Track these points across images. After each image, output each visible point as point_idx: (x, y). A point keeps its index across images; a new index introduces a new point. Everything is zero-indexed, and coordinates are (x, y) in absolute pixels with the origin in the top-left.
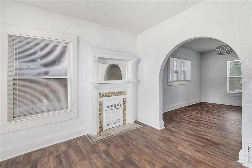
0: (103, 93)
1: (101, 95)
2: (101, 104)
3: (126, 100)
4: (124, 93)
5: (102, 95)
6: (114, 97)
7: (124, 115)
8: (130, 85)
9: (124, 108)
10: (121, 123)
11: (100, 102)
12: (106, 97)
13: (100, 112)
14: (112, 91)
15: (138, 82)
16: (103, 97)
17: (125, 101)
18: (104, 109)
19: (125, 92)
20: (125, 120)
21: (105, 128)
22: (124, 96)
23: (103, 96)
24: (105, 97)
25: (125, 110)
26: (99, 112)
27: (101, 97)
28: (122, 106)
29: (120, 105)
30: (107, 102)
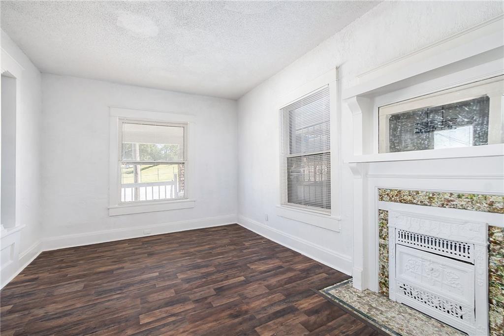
0: (391, 190)
1: (385, 195)
5: (388, 194)
11: (381, 212)
12: (401, 201)
16: (391, 200)
22: (498, 221)
23: (391, 198)
24: (395, 201)
27: (384, 199)
30: (400, 217)
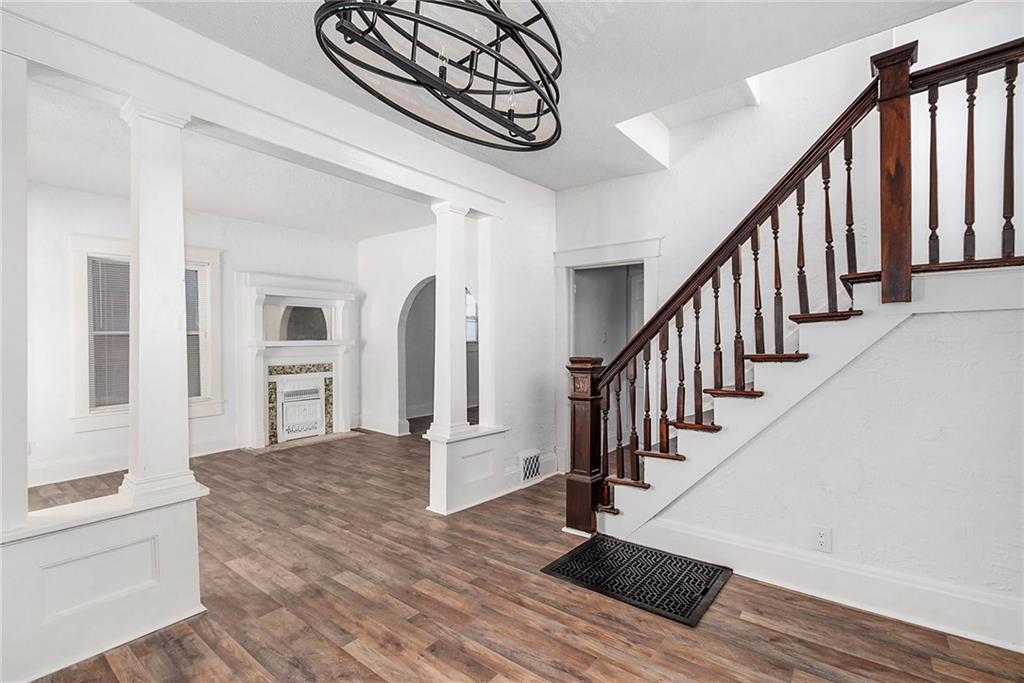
0: (278, 367)
1: (272, 371)
2: (273, 389)
3: (331, 382)
4: (326, 368)
5: (275, 370)
6: (303, 375)
7: (328, 413)
8: (341, 350)
9: (327, 400)
10: (321, 430)
11: (270, 384)
12: (284, 374)
13: (271, 405)
14: (298, 362)
15: (361, 345)
16: (278, 374)
17: (328, 384)
18: (280, 398)
19: (330, 365)
20: (330, 426)
21: (282, 437)
22: (328, 375)
23: (277, 372)
24: (281, 374)
25: (328, 403)
26: (268, 405)
27: (272, 373)
28: (322, 394)
29: (316, 392)
30: (285, 383)
